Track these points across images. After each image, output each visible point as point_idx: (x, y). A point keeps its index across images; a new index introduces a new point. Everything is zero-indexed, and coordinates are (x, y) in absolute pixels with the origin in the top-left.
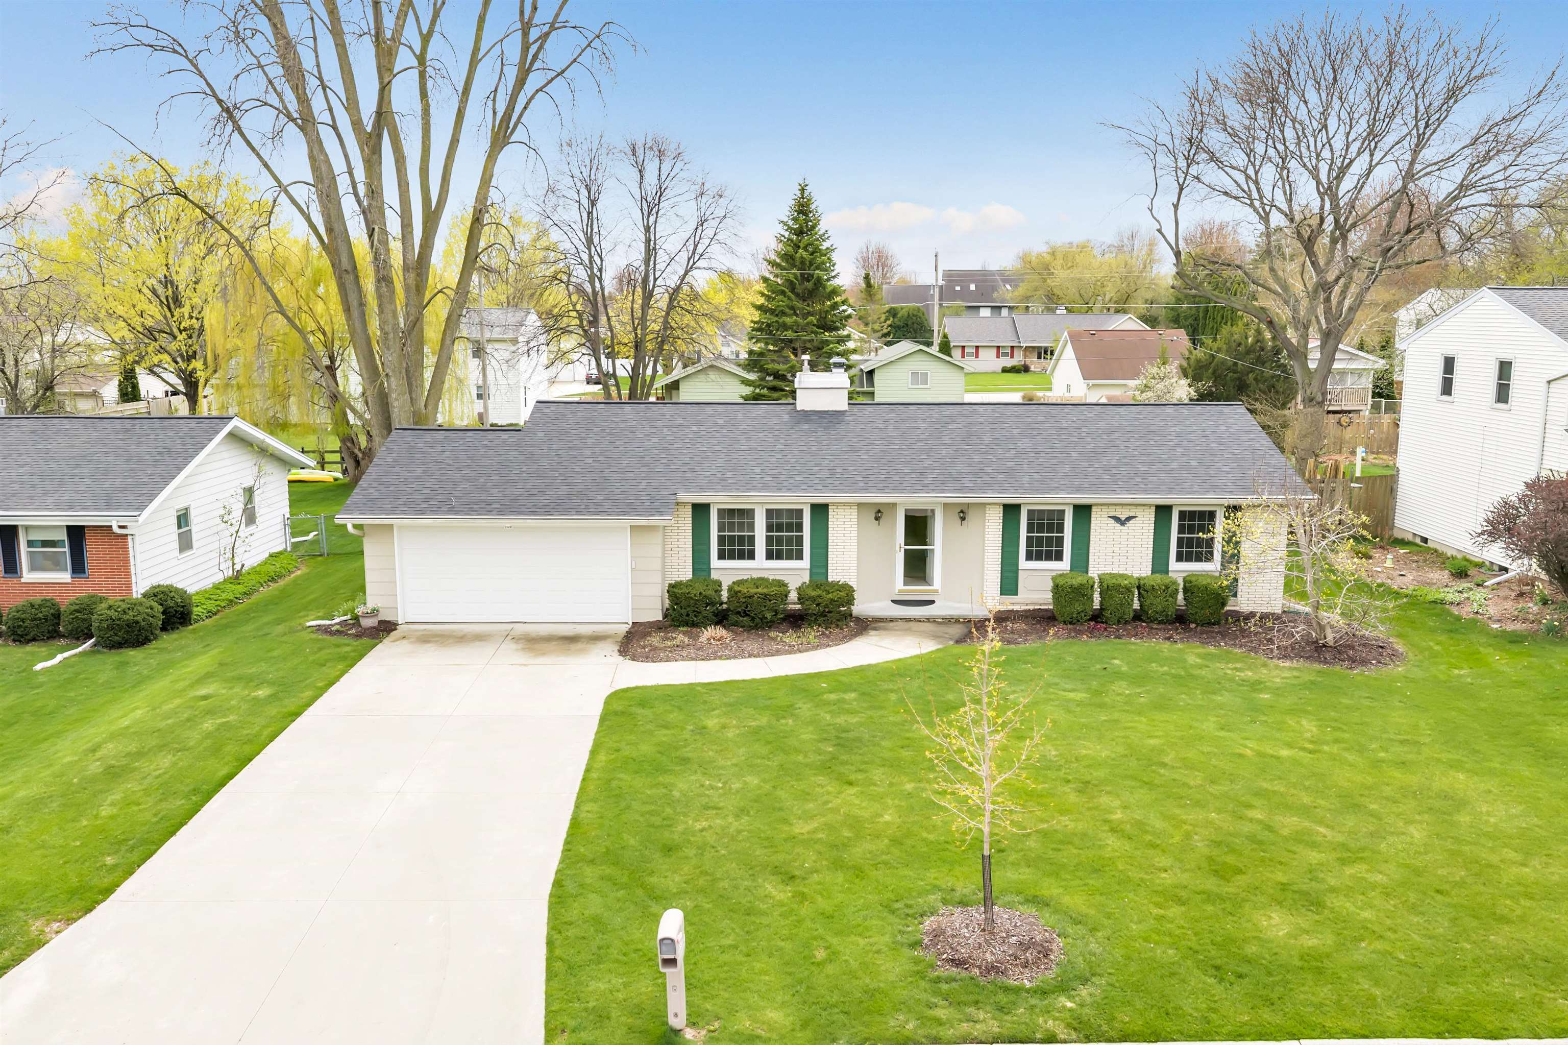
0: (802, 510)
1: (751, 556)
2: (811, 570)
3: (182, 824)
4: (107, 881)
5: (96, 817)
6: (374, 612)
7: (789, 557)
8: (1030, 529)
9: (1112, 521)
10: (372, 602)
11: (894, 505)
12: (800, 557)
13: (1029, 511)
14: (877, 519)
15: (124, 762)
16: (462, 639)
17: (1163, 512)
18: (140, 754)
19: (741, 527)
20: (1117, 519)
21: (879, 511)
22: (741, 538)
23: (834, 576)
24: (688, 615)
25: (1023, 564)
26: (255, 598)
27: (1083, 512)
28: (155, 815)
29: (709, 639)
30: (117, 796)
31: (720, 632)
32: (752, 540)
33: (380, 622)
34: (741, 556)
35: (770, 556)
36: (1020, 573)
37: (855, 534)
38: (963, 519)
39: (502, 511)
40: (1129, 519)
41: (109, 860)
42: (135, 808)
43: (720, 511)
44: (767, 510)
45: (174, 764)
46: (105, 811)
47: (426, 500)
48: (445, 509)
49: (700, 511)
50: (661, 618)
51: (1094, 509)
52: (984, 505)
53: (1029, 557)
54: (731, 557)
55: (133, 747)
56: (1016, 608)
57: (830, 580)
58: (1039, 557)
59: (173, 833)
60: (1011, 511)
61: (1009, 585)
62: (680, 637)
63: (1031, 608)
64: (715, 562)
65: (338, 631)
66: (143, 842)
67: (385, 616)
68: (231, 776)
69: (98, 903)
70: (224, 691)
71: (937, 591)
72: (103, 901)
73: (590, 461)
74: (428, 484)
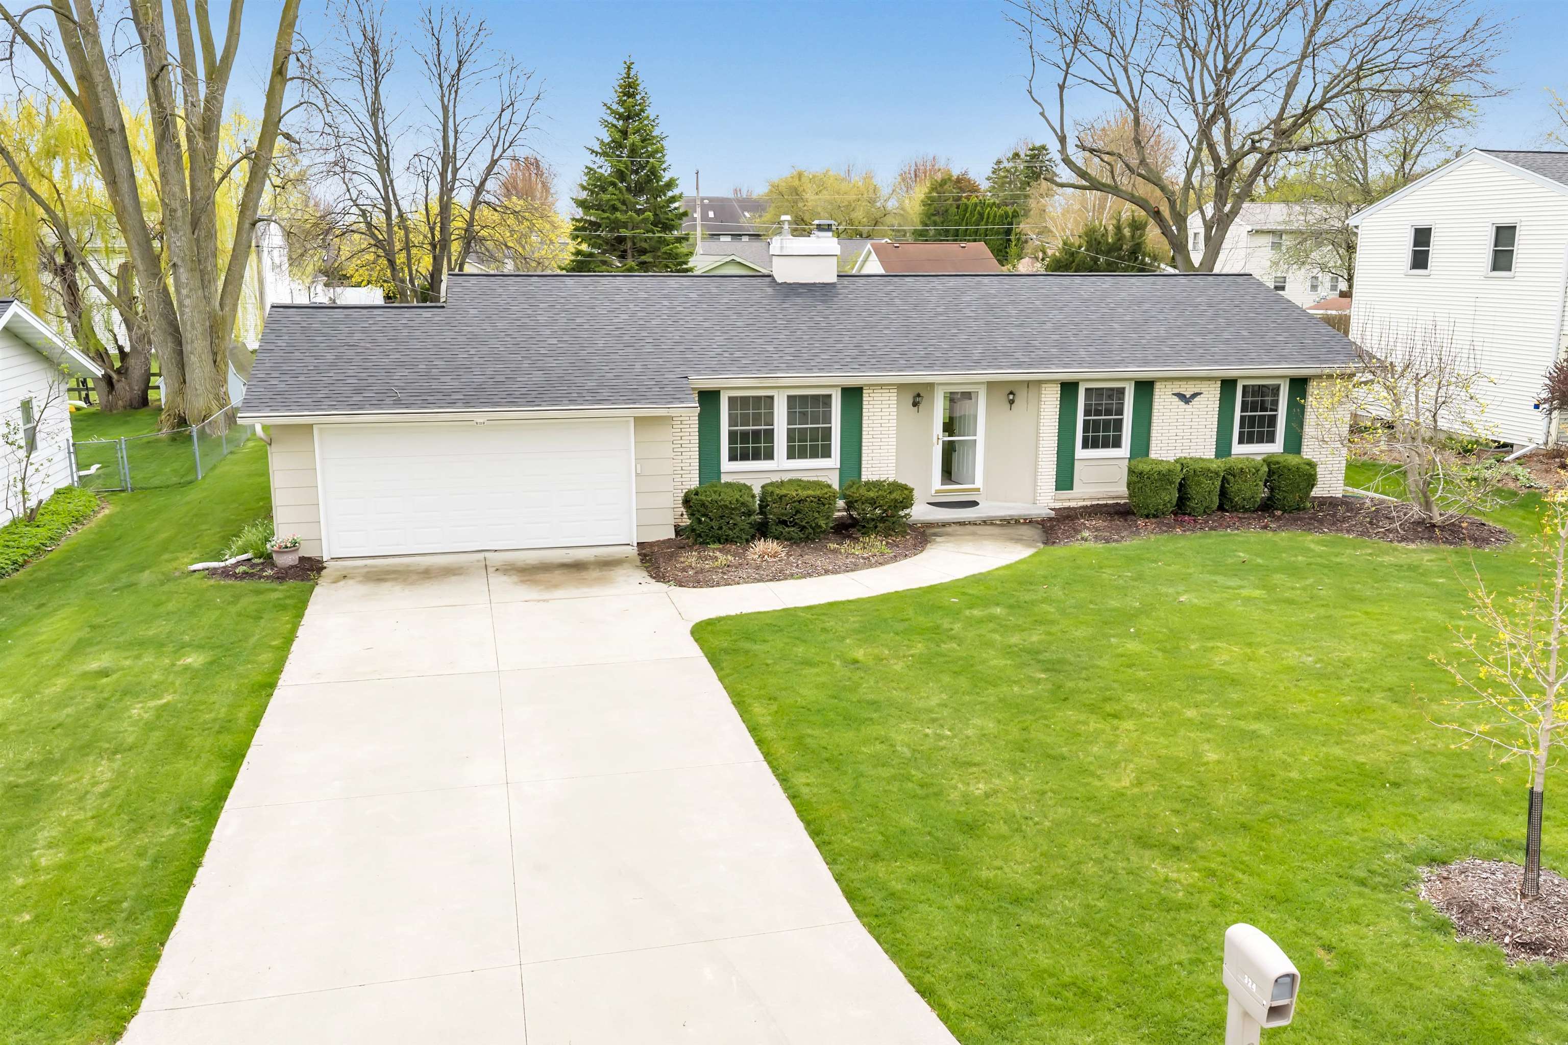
0: (829, 396)
1: (770, 456)
2: (841, 470)
3: (196, 864)
4: (122, 978)
5: (35, 869)
6: (294, 545)
7: (814, 455)
8: (1087, 412)
9: (1176, 399)
10: (283, 534)
11: (930, 386)
12: (827, 454)
13: (1087, 390)
14: (915, 404)
15: (32, 776)
16: (427, 575)
17: (1228, 385)
18: (50, 763)
19: (757, 420)
20: (1181, 397)
21: (919, 395)
22: (756, 433)
23: (868, 474)
24: (720, 528)
25: (1080, 453)
26: (64, 544)
27: (1145, 388)
28: (141, 854)
29: (762, 556)
30: (55, 832)
31: (772, 546)
32: (770, 434)
33: (302, 559)
34: (756, 456)
35: (791, 455)
36: (1076, 463)
37: (894, 423)
38: (1012, 402)
39: (469, 402)
40: (1195, 395)
41: (103, 940)
42: (94, 848)
43: (731, 400)
44: (789, 397)
45: (121, 775)
46: (46, 858)
47: (358, 391)
48: (388, 401)
49: (709, 398)
50: (673, 536)
51: (1158, 386)
52: (1040, 382)
53: (1085, 445)
54: (745, 457)
55: (31, 753)
56: (1073, 504)
57: (864, 478)
58: (1095, 445)
59: (188, 883)
60: (1069, 389)
61: (1065, 480)
62: (720, 556)
63: (1088, 503)
64: (726, 465)
65: (245, 573)
66: (149, 903)
67: (307, 551)
68: (227, 784)
69: (126, 1019)
70: (128, 663)
71: (978, 490)
72: (133, 1014)
73: (554, 341)
74: (351, 373)
